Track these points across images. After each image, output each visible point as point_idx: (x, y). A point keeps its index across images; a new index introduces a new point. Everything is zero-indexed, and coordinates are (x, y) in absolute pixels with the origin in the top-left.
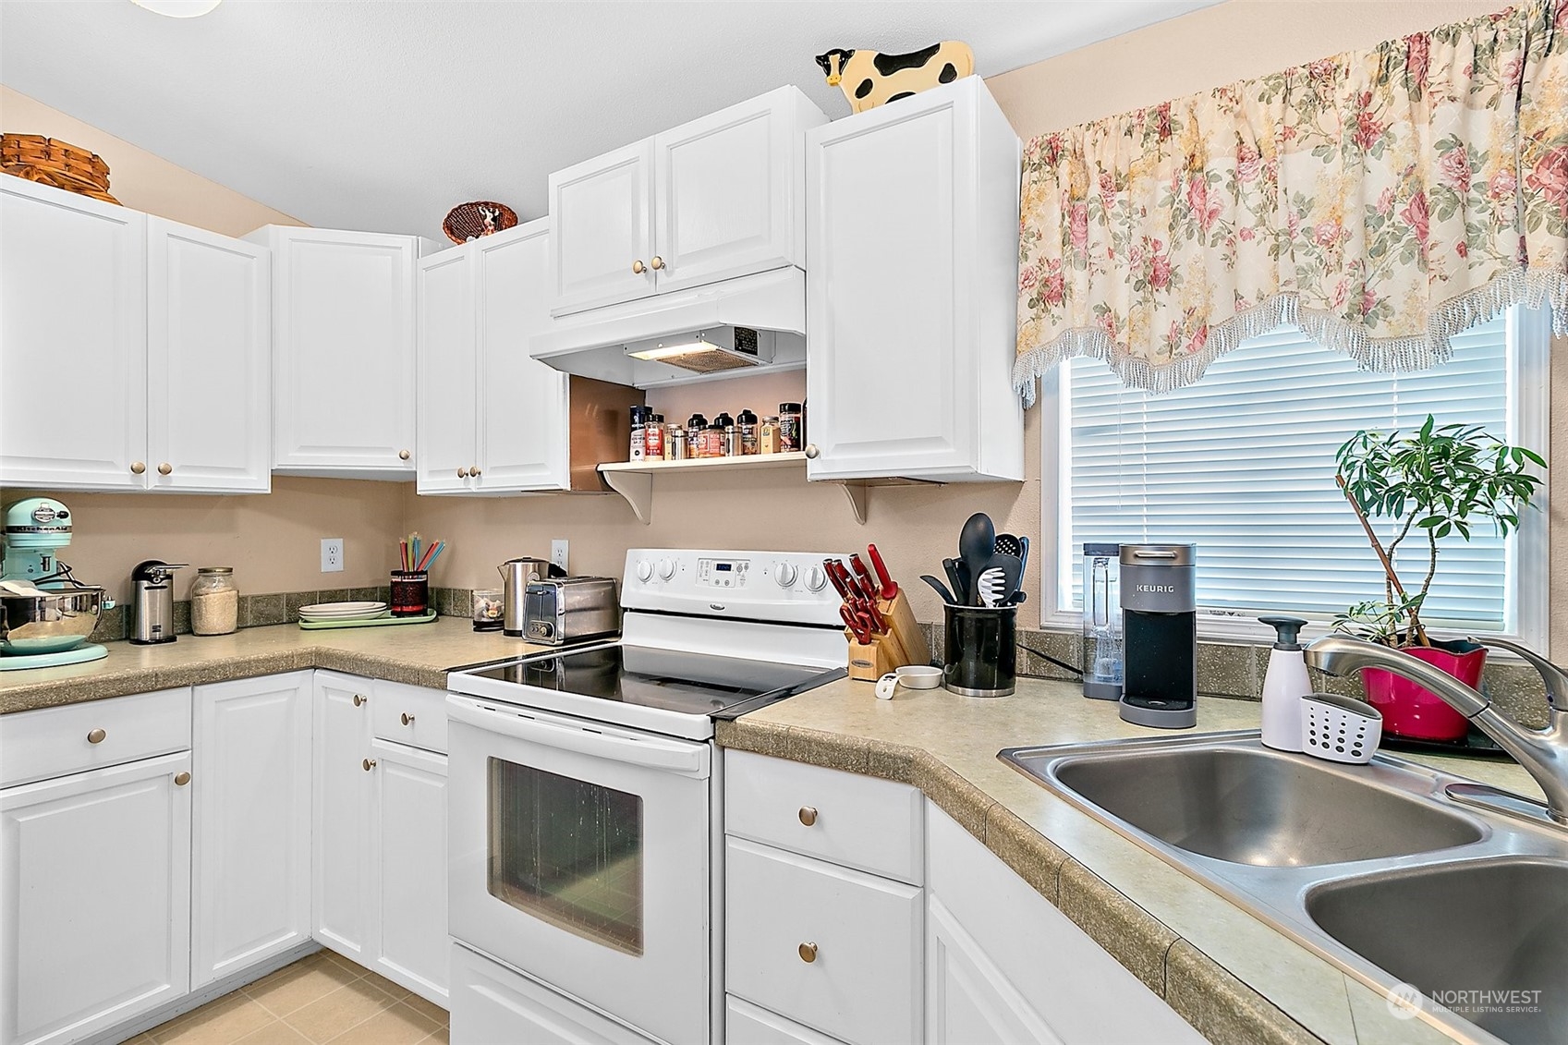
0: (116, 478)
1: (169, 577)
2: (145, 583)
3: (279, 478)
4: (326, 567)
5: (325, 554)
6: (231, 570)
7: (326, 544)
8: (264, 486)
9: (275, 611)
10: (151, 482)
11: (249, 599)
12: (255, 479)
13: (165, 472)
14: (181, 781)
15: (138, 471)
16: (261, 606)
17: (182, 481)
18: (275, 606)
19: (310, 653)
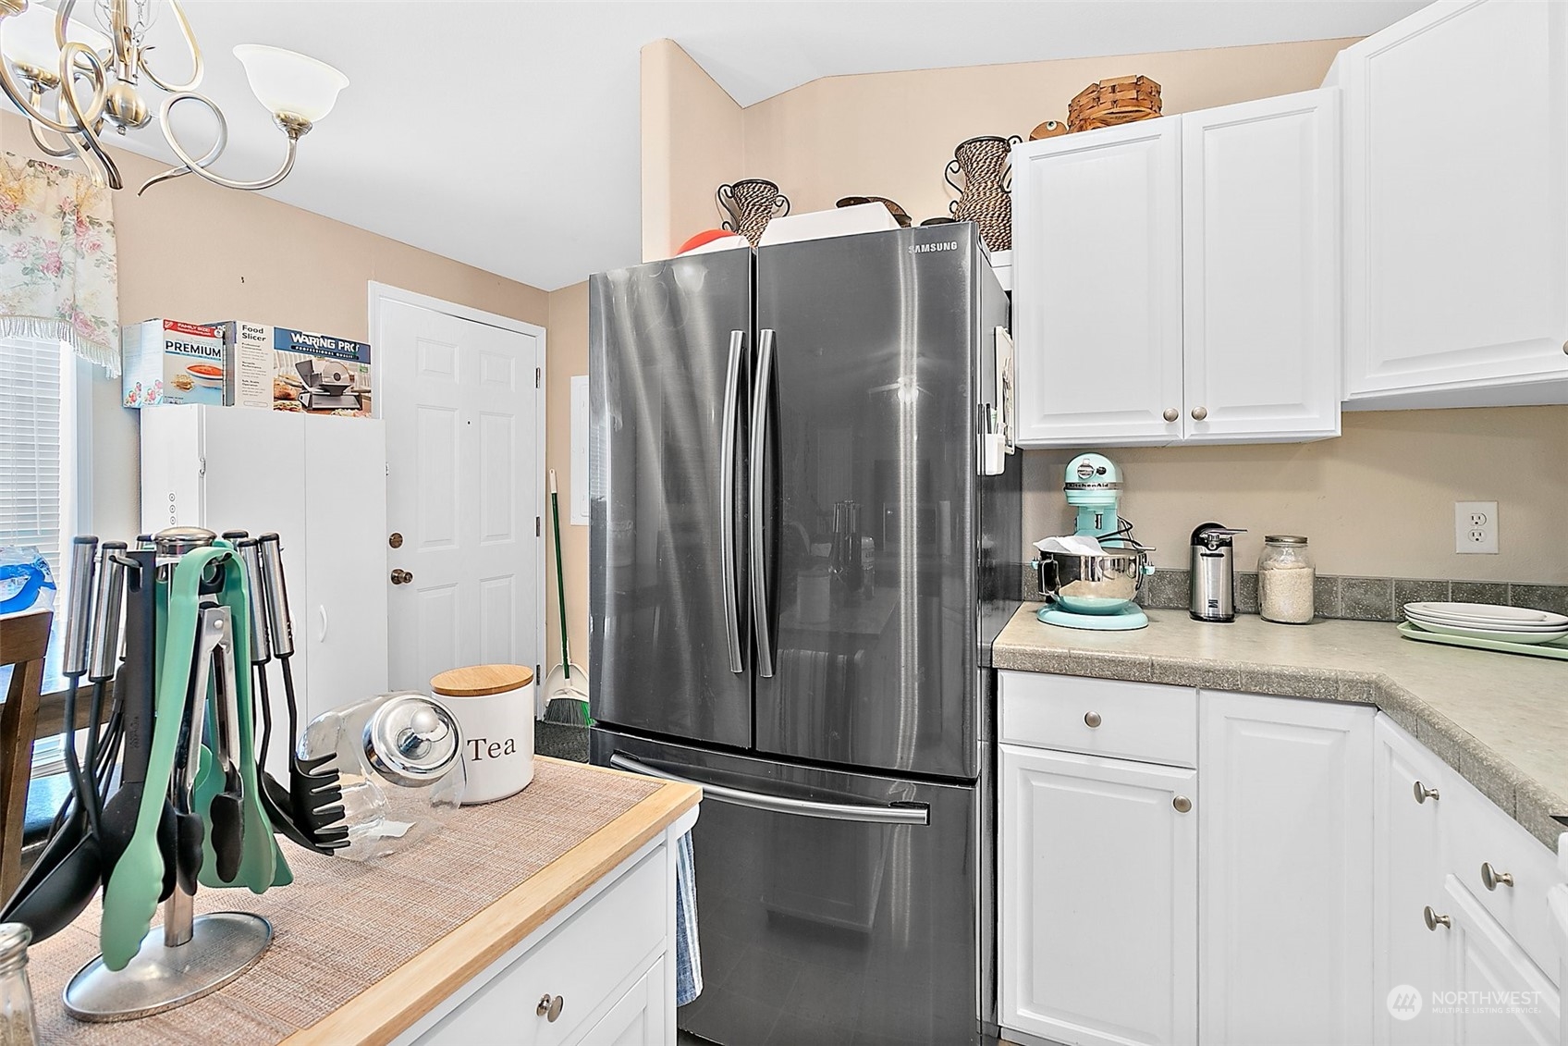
0: (1150, 429)
1: (1229, 544)
2: (1202, 549)
3: (1353, 415)
4: (1463, 544)
5: (1462, 526)
6: (1304, 541)
7: (1464, 510)
8: (1333, 427)
9: (1378, 603)
10: (1187, 432)
11: (1340, 581)
12: (1317, 416)
13: (1198, 417)
14: (1181, 805)
15: (1170, 419)
16: (1357, 593)
17: (1222, 427)
18: (1378, 595)
19: (1369, 683)
